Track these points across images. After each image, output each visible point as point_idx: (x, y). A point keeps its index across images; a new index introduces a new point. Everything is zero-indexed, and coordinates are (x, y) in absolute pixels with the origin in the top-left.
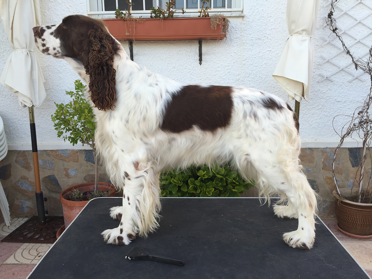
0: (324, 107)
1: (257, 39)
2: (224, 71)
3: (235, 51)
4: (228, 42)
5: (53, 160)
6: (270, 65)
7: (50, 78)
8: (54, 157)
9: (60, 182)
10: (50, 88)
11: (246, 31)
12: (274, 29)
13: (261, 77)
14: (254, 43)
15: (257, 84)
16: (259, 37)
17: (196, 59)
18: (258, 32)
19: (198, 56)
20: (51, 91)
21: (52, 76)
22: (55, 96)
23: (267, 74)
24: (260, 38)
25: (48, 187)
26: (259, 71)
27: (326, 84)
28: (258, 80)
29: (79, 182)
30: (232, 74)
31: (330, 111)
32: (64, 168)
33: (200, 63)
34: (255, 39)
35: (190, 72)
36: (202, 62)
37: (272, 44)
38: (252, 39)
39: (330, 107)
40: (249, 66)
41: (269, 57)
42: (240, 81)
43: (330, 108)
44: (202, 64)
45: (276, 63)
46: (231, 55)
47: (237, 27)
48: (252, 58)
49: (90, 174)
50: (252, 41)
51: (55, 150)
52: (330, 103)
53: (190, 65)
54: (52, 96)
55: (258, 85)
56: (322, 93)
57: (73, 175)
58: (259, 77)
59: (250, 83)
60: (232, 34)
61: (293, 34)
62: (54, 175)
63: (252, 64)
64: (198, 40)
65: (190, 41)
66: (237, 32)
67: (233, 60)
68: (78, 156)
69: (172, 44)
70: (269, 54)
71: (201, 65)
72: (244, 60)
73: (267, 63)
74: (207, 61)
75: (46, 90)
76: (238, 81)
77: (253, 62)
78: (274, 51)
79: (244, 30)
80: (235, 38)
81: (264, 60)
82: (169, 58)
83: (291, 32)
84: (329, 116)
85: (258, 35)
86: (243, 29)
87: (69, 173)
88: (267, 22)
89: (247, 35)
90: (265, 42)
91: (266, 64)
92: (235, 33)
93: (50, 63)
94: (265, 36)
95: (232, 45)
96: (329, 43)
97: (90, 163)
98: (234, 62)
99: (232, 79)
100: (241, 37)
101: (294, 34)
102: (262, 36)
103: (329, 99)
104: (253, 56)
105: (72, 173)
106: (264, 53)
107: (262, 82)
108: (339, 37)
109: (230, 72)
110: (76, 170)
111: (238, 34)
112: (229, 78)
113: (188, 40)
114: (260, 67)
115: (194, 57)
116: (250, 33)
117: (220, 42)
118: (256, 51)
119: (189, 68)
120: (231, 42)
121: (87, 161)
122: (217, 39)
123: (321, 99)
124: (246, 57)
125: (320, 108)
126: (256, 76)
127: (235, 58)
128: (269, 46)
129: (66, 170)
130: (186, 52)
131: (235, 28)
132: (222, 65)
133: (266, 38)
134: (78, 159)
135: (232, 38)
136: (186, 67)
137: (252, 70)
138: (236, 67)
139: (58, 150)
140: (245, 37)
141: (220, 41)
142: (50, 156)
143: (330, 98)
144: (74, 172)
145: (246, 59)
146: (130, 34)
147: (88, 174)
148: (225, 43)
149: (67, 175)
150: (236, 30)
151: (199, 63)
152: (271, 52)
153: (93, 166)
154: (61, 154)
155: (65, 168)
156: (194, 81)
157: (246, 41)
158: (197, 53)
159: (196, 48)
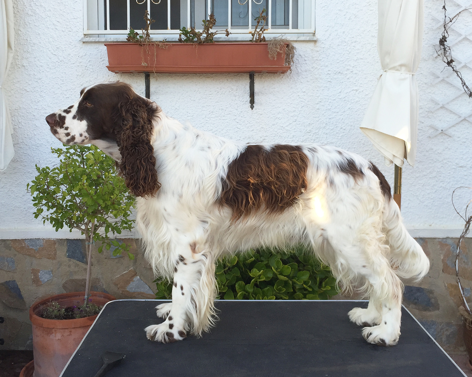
0: (440, 175)
1: (337, 73)
2: (288, 119)
3: (304, 90)
4: (294, 76)
5: (15, 255)
6: (356, 111)
7: (20, 126)
8: (18, 251)
9: (23, 292)
10: (19, 142)
11: (319, 61)
12: (362, 59)
13: (344, 128)
14: (332, 79)
15: (338, 139)
16: (339, 71)
17: (245, 101)
18: (338, 63)
19: (249, 97)
20: (19, 146)
21: (22, 123)
22: (25, 155)
23: (352, 124)
24: (341, 72)
25: (4, 301)
26: (340, 119)
27: (442, 140)
28: (339, 133)
29: (55, 293)
30: (299, 123)
31: (449, 181)
32: (31, 269)
33: (252, 107)
34: (334, 73)
35: (236, 120)
36: (254, 105)
37: (358, 80)
38: (329, 72)
39: (449, 174)
40: (325, 111)
41: (355, 99)
42: (312, 134)
43: (449, 177)
44: (254, 108)
45: (365, 108)
46: (299, 96)
47: (306, 56)
48: (330, 101)
49: (74, 278)
50: (330, 75)
51: (19, 240)
52: (449, 169)
53: (237, 110)
54: (21, 154)
55: (340, 140)
56: (437, 154)
57: (46, 280)
58: (341, 129)
59: (327, 137)
60: (299, 65)
61: (387, 70)
62: (15, 281)
63: (329, 109)
64: (248, 73)
65: (236, 74)
66: (307, 62)
67: (302, 102)
68: (55, 250)
69: (209, 78)
70: (355, 94)
71: (252, 109)
72: (318, 104)
73: (352, 108)
74: (261, 104)
75: (14, 145)
76: (309, 134)
77: (331, 105)
78: (363, 91)
79: (317, 60)
80: (303, 71)
81: (347, 104)
82: (204, 99)
83: (385, 67)
84: (449, 188)
85: (338, 68)
86: (315, 59)
87: (40, 277)
88: (350, 49)
89: (322, 66)
90: (348, 77)
91: (350, 109)
92: (304, 64)
93: (22, 104)
94: (348, 69)
95: (299, 81)
96: (443, 80)
97: (75, 261)
98: (303, 105)
99: (300, 130)
100: (312, 70)
101: (390, 69)
102: (344, 69)
103: (448, 163)
104: (331, 98)
105: (44, 277)
106: (348, 94)
107: (346, 136)
108: (456, 72)
109: (296, 120)
110: (51, 272)
111: (308, 65)
112: (295, 129)
113: (234, 74)
114: (342, 113)
115: (242, 97)
116: (326, 64)
117: (281, 77)
118: (335, 91)
119: (234, 114)
120: (298, 77)
121: (70, 258)
122: (277, 73)
123: (435, 162)
124: (321, 98)
125: (435, 177)
126: (336, 126)
127: (305, 100)
128: (354, 83)
129: (35, 272)
130: (231, 90)
131: (303, 57)
132: (285, 110)
133: (350, 72)
134: (55, 254)
135: (300, 71)
136: (230, 113)
137: (330, 118)
138: (306, 113)
139: (25, 239)
140: (318, 70)
141: (282, 74)
142: (10, 250)
143: (448, 161)
144: (47, 276)
145: (320, 102)
146: (148, 65)
147: (71, 278)
148: (289, 78)
149: (36, 281)
150: (305, 60)
151: (250, 107)
152: (358, 92)
153: (78, 265)
154: (28, 246)
155: (33, 270)
156: (243, 133)
157: (320, 75)
158: (247, 91)
159: (245, 84)
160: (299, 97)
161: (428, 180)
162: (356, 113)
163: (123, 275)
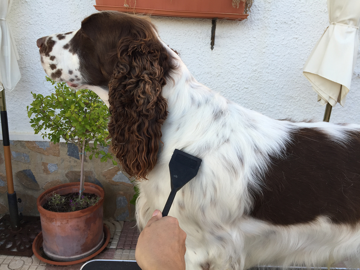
1: (283, 23)
2: (240, 59)
3: (254, 36)
4: (248, 23)
5: (29, 152)
7: (26, 53)
8: (31, 149)
9: (37, 178)
10: (26, 66)
11: (270, 12)
12: (304, 12)
13: (283, 69)
14: (278, 28)
15: (276, 77)
16: (285, 21)
17: (207, 43)
18: (285, 14)
19: (210, 39)
20: (27, 69)
21: (28, 51)
22: (32, 77)
23: (289, 66)
24: (286, 22)
25: (23, 183)
26: (280, 61)
28: (278, 73)
29: (60, 180)
30: (248, 63)
32: (42, 162)
33: (212, 48)
34: (280, 23)
35: (199, 58)
36: (214, 46)
37: (299, 30)
38: (277, 22)
40: (269, 55)
41: (294, 46)
42: (257, 73)
44: (214, 49)
45: (302, 53)
46: (250, 40)
47: (260, 6)
48: (274, 46)
49: (73, 170)
50: (277, 24)
51: (31, 141)
53: (200, 50)
54: (29, 76)
55: (278, 78)
57: (53, 170)
58: (281, 69)
59: (268, 76)
60: (253, 15)
62: (30, 170)
63: (273, 53)
64: (211, 19)
65: (201, 19)
66: (260, 12)
67: (252, 46)
68: (59, 150)
69: (179, 22)
70: (295, 41)
71: (212, 50)
72: (264, 48)
73: (291, 53)
74: (220, 46)
75: (21, 68)
76: (255, 72)
77: (275, 50)
78: (301, 39)
79: (268, 10)
80: (256, 19)
81: (288, 49)
82: (175, 39)
83: (333, 20)
85: (284, 18)
86: (267, 9)
87: (48, 168)
88: (296, 2)
89: (271, 16)
90: (291, 27)
92: (257, 13)
93: (27, 35)
94: (292, 20)
95: (252, 28)
97: (74, 158)
98: (252, 49)
99: (248, 69)
100: (263, 19)
102: (289, 20)
104: (275, 44)
105: (52, 168)
106: (289, 41)
107: (283, 75)
109: (246, 60)
110: (56, 165)
111: (261, 15)
112: (244, 68)
113: (199, 19)
114: (283, 57)
115: (205, 39)
116: (275, 14)
117: (237, 24)
118: (280, 38)
119: (198, 53)
120: (251, 25)
121: (70, 156)
122: (235, 20)
124: (268, 43)
125: (346, 110)
126: (277, 67)
127: (254, 45)
128: (296, 32)
129: (45, 164)
130: (196, 33)
131: (257, 7)
132: (238, 52)
133: (293, 23)
134: (59, 153)
135: (253, 19)
136: (194, 52)
137: (273, 60)
138: (254, 55)
139: (36, 141)
140: (268, 19)
141: (238, 22)
142: (25, 148)
144: (54, 168)
145: (267, 46)
146: (129, 6)
147: (71, 170)
148: (244, 25)
149: (46, 171)
150: (259, 10)
151: (210, 48)
152: (297, 40)
153: (76, 161)
154: (38, 146)
155: (43, 163)
156: (203, 69)
157: (269, 24)
158: (209, 34)
159: (208, 28)
160: (250, 42)
161: (341, 112)
162: (294, 57)
163: (109, 170)
